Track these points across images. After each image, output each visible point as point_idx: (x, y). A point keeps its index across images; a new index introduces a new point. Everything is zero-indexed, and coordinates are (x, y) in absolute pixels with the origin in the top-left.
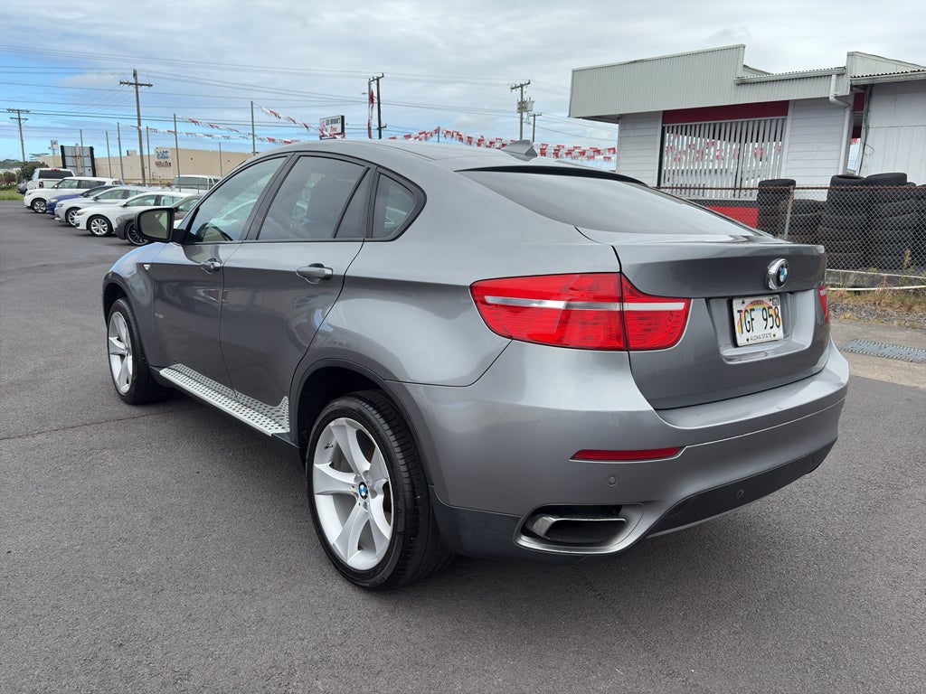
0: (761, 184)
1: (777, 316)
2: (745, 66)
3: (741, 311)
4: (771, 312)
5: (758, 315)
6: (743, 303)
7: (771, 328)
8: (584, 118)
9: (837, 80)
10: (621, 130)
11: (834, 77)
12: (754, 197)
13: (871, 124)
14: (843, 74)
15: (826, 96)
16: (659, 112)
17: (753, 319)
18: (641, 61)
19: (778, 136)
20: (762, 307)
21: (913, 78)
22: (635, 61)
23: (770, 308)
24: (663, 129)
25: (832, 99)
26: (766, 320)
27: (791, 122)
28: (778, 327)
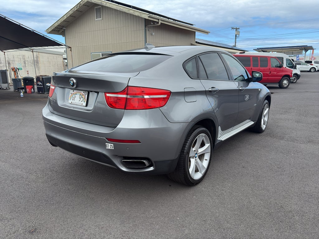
1: (85, 98)
3: (72, 93)
4: (83, 96)
5: (78, 96)
6: (73, 91)
7: (82, 101)
17: (75, 97)
20: (80, 94)
23: (83, 95)
26: (80, 98)
28: (84, 102)
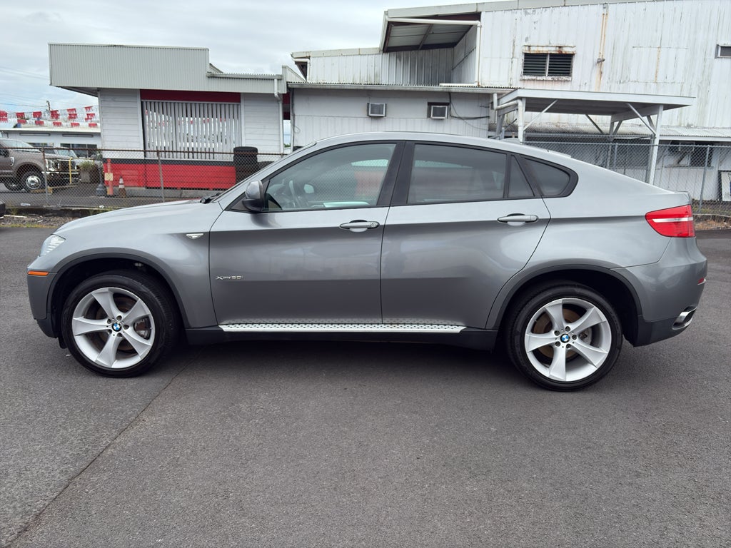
0: (236, 150)
2: (210, 64)
8: (62, 87)
9: (278, 83)
10: (100, 102)
11: (276, 80)
12: (230, 158)
13: (296, 113)
14: (281, 80)
15: (272, 92)
16: (136, 90)
18: (121, 46)
19: (237, 116)
21: (324, 87)
22: (115, 46)
24: (142, 103)
25: (276, 95)
27: (244, 108)
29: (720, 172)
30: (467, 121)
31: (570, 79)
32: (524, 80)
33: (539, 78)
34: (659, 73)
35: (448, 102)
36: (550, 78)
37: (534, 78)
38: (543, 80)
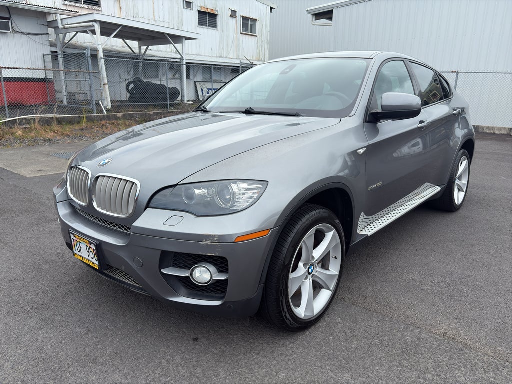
29: (195, 83)
30: (30, 36)
31: (100, 9)
32: (67, 5)
33: (78, 5)
34: (155, 14)
35: (8, 16)
36: (86, 6)
37: (74, 4)
38: (81, 7)
